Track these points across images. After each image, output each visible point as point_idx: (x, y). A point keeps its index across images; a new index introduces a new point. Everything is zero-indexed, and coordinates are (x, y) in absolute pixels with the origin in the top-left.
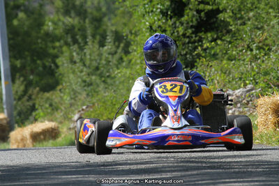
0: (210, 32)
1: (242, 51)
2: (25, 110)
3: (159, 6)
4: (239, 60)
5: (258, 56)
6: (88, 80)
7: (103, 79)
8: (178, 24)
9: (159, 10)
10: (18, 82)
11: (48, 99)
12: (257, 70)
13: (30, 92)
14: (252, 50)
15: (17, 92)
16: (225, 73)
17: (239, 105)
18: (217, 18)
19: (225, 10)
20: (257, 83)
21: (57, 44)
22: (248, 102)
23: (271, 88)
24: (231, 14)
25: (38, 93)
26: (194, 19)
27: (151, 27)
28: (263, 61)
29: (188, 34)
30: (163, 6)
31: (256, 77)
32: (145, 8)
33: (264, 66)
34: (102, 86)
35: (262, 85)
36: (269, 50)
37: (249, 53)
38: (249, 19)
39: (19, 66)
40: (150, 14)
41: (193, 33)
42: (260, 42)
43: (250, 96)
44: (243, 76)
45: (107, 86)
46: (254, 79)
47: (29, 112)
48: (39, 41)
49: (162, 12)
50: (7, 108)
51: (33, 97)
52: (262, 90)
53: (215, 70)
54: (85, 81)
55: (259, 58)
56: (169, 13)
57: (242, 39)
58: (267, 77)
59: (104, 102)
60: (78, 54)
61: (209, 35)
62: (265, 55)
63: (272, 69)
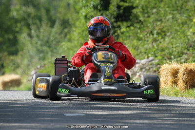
1: (147, 34)
3: (92, 3)
4: (145, 40)
5: (157, 39)
7: (51, 49)
11: (12, 60)
12: (156, 48)
14: (153, 35)
16: (135, 49)
17: (144, 70)
18: (132, 12)
19: (137, 7)
20: (156, 56)
22: (150, 68)
23: (165, 60)
24: (141, 10)
25: (6, 56)
26: (115, 13)
27: (86, 16)
28: (161, 42)
31: (156, 52)
32: (83, 3)
33: (161, 45)
35: (160, 57)
36: (165, 35)
37: (151, 36)
38: (153, 14)
41: (115, 21)
42: (159, 29)
43: (151, 64)
44: (147, 51)
46: (154, 53)
49: (94, 6)
52: (159, 61)
55: (158, 40)
57: (147, 27)
58: (163, 53)
61: (125, 24)
62: (162, 38)
63: (167, 48)
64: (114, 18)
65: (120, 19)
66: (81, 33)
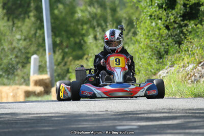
0: (193, 20)
2: (62, 73)
3: (157, 1)
8: (170, 14)
9: (156, 4)
10: (57, 53)
13: (66, 60)
15: (57, 60)
16: (202, 49)
18: (199, 10)
21: (85, 27)
25: (71, 61)
26: (181, 12)
27: (151, 16)
29: (177, 22)
30: (160, 1)
39: (58, 42)
40: (150, 7)
41: (181, 20)
47: (65, 74)
48: (72, 24)
49: (158, 4)
50: (50, 71)
51: (68, 64)
53: (196, 46)
56: (164, 6)
60: (100, 34)
61: (192, 22)
64: (180, 16)
65: (187, 18)
66: (147, 34)
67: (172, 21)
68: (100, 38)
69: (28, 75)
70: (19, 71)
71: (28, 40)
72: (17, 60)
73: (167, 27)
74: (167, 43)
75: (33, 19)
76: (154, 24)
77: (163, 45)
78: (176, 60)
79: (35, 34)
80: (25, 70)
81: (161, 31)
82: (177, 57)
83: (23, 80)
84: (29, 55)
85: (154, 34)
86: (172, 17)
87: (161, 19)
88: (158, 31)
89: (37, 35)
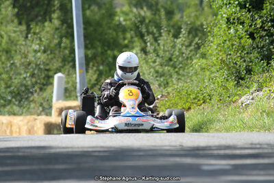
6: (160, 70)
9: (237, 3)
10: (91, 71)
15: (90, 80)
21: (128, 35)
29: (266, 28)
34: (175, 76)
39: (90, 56)
40: (228, 6)
45: (180, 77)
54: (157, 72)
56: (247, 6)
59: (179, 92)
60: (151, 44)
67: (258, 26)
68: (152, 51)
69: (49, 101)
70: (35, 95)
71: (49, 52)
72: (34, 80)
73: (252, 36)
74: (250, 58)
75: (56, 23)
76: (232, 31)
77: (245, 61)
78: (266, 81)
79: (60, 43)
80: (45, 95)
81: (242, 41)
82: (266, 77)
83: (41, 109)
84: (51, 73)
85: (233, 45)
86: (259, 21)
87: (242, 23)
88: (238, 40)
89: (63, 45)
